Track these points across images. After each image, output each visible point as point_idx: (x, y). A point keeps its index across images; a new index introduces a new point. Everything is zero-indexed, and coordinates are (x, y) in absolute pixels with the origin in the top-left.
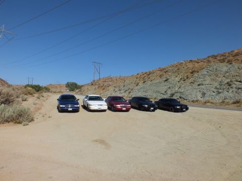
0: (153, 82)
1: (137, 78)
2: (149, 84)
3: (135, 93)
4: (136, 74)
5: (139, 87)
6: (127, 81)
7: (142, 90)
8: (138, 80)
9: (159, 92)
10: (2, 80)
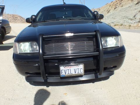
0: (123, 7)
2: (119, 9)
3: (105, 20)
4: (110, 3)
5: (109, 14)
6: (102, 10)
7: (111, 17)
8: (110, 7)
9: (127, 17)
10: (21, 17)
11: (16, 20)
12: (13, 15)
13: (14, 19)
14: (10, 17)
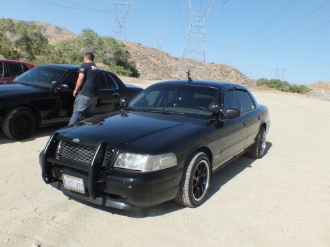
11: (226, 76)
12: (222, 66)
13: (223, 75)
14: (216, 69)
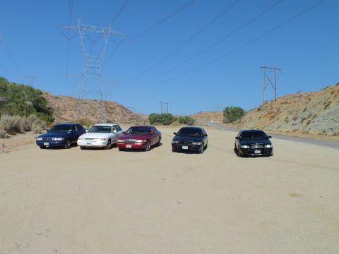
1: (333, 93)
4: (333, 86)
5: (327, 111)
6: (314, 101)
8: (333, 96)
10: (123, 108)
12: (106, 103)
13: (108, 112)
14: (100, 106)
